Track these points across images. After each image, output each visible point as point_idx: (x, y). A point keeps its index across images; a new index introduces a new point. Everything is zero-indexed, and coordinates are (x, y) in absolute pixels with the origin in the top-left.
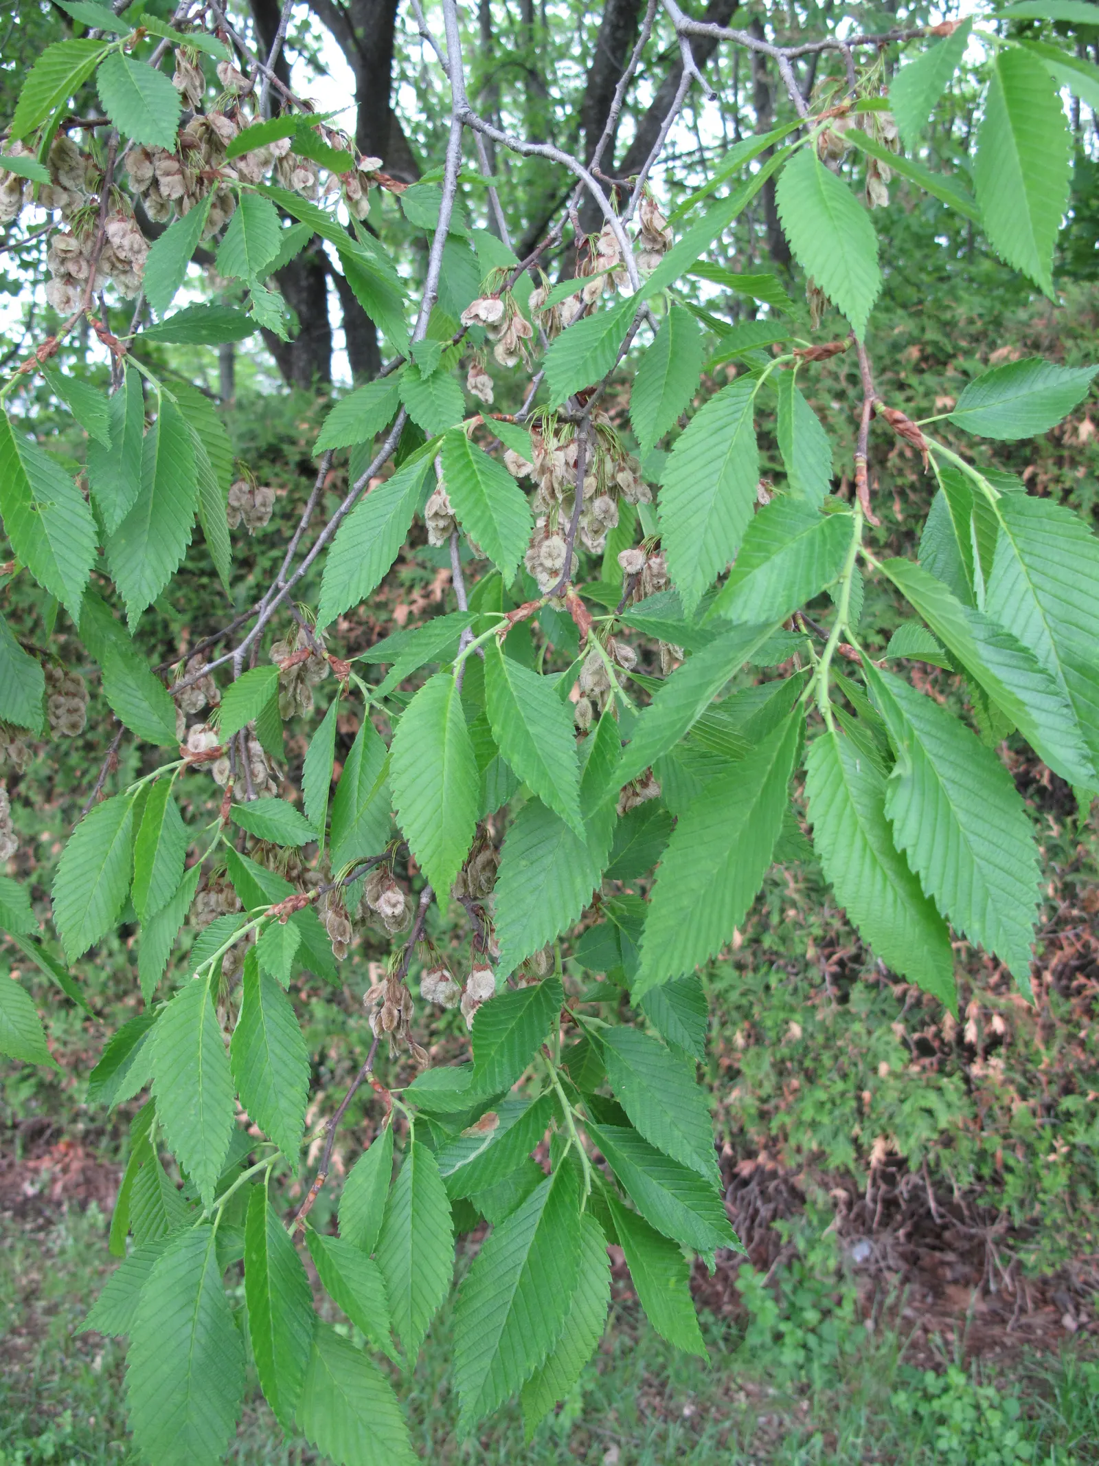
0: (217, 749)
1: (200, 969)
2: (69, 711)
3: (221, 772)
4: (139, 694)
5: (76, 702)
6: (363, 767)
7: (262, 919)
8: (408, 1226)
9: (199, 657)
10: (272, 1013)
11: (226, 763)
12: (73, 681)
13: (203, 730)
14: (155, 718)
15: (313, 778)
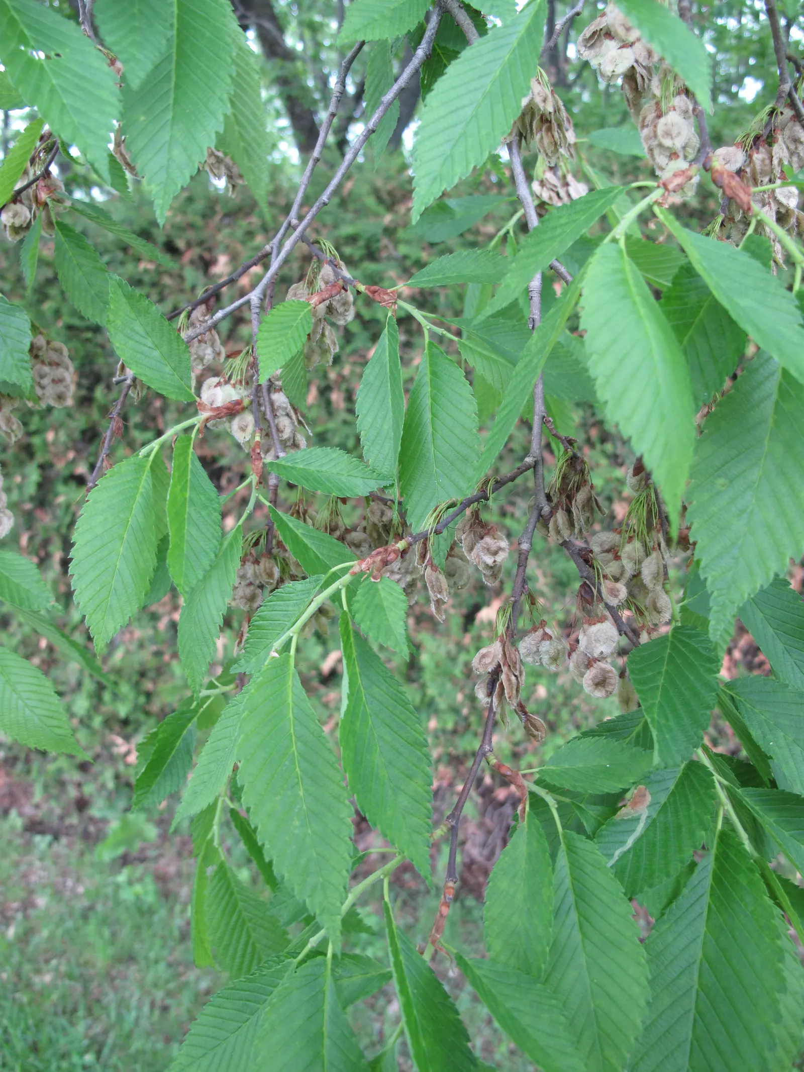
0: (238, 403)
1: (278, 644)
2: (53, 381)
3: (243, 429)
4: (149, 342)
5: (60, 373)
6: (434, 398)
7: (347, 578)
8: (577, 936)
9: (202, 308)
10: (375, 690)
11: (249, 418)
12: (55, 350)
13: (219, 384)
14: (168, 369)
15: (370, 419)
